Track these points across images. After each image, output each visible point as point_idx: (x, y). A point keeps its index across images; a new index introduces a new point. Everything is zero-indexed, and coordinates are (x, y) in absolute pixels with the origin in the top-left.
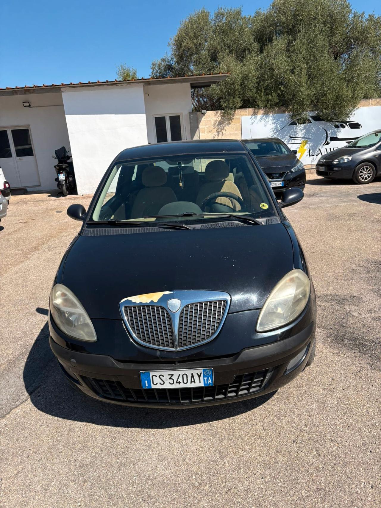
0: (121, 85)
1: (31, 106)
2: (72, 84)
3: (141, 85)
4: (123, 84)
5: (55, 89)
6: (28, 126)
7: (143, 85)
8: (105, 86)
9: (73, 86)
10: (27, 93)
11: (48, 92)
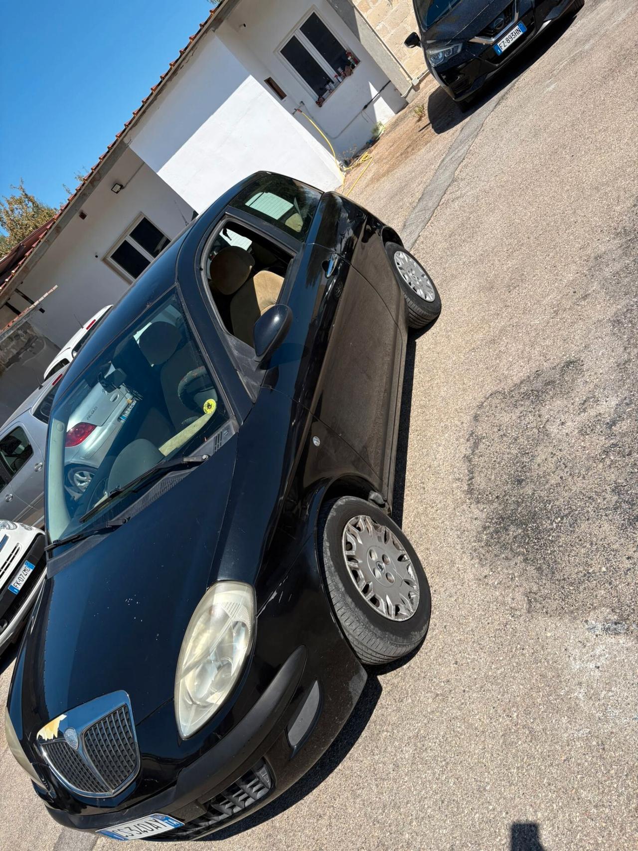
0: (186, 61)
1: (124, 186)
2: (128, 126)
3: (210, 32)
4: (187, 59)
5: (118, 149)
6: (141, 213)
7: (214, 31)
8: (169, 84)
9: (132, 125)
10: (95, 183)
11: (115, 161)
